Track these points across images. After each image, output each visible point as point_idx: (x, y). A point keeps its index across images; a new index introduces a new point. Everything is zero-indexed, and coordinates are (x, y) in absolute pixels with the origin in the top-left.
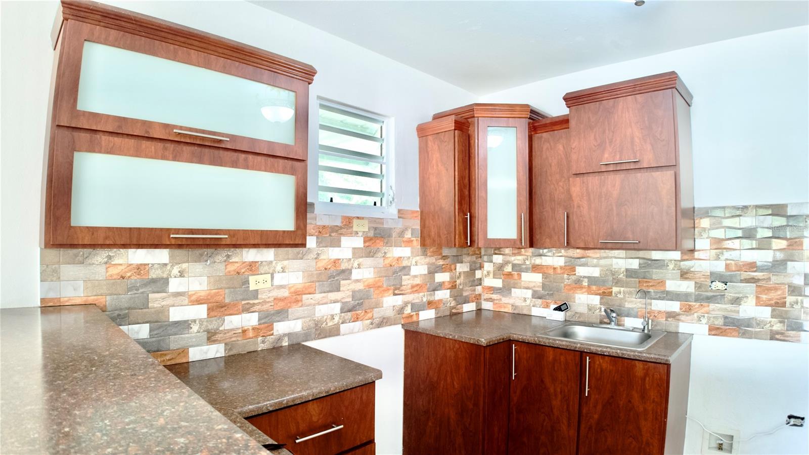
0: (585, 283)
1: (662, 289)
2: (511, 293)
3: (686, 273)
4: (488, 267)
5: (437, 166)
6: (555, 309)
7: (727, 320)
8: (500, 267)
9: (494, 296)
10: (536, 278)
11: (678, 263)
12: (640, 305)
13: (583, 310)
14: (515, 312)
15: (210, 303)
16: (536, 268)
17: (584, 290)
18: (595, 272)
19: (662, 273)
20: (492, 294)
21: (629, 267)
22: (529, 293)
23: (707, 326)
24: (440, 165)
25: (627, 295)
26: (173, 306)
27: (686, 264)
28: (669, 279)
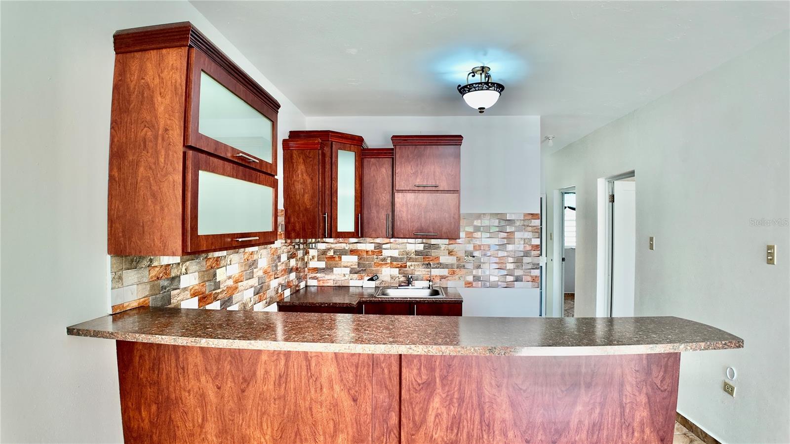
0: (389, 261)
1: (438, 262)
2: (333, 271)
3: (451, 252)
4: (313, 252)
5: (303, 175)
6: (368, 280)
7: (475, 278)
8: (324, 252)
9: (318, 275)
10: (354, 259)
11: (447, 246)
12: (424, 273)
13: (388, 279)
14: (336, 285)
15: (200, 294)
16: (353, 252)
17: (388, 265)
18: (395, 254)
19: (437, 252)
20: (317, 273)
21: (417, 249)
22: (347, 270)
23: (464, 282)
24: (305, 175)
25: (416, 267)
26: (183, 300)
27: (451, 247)
28: (441, 256)
